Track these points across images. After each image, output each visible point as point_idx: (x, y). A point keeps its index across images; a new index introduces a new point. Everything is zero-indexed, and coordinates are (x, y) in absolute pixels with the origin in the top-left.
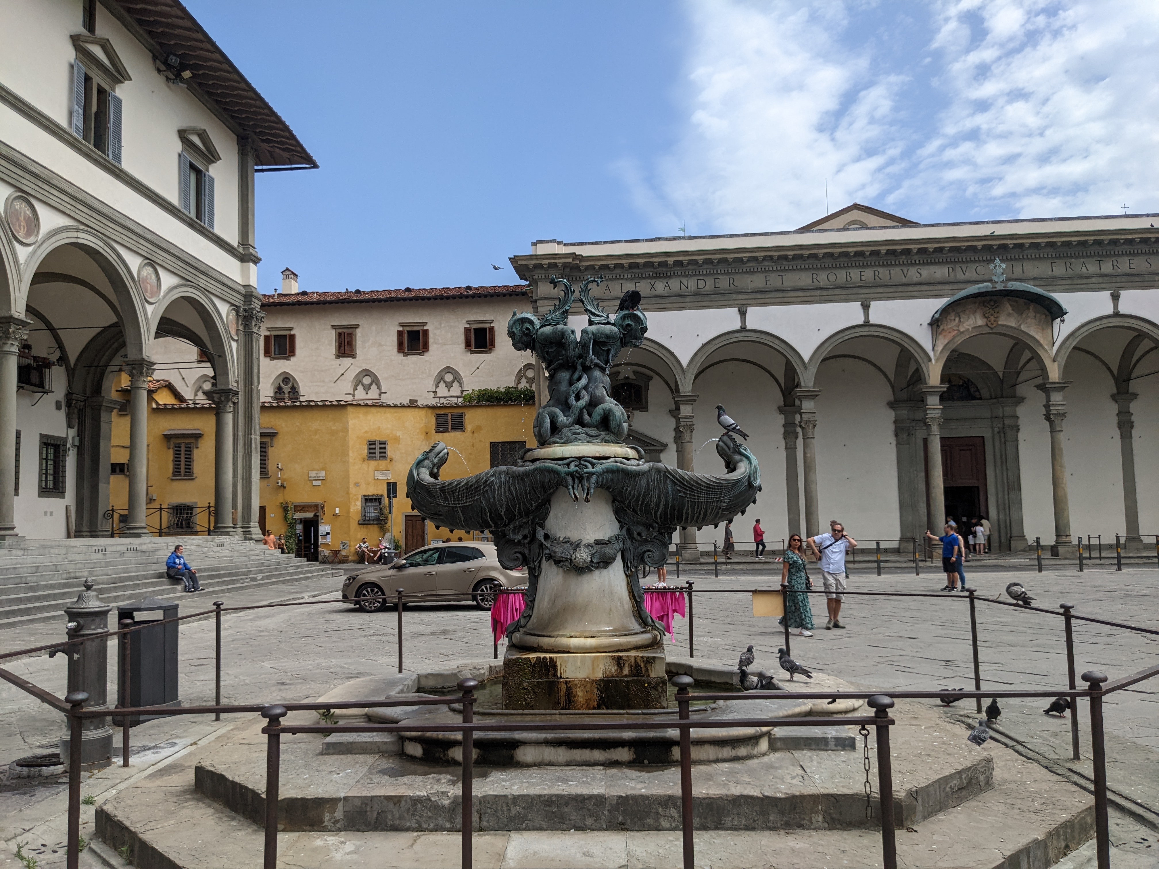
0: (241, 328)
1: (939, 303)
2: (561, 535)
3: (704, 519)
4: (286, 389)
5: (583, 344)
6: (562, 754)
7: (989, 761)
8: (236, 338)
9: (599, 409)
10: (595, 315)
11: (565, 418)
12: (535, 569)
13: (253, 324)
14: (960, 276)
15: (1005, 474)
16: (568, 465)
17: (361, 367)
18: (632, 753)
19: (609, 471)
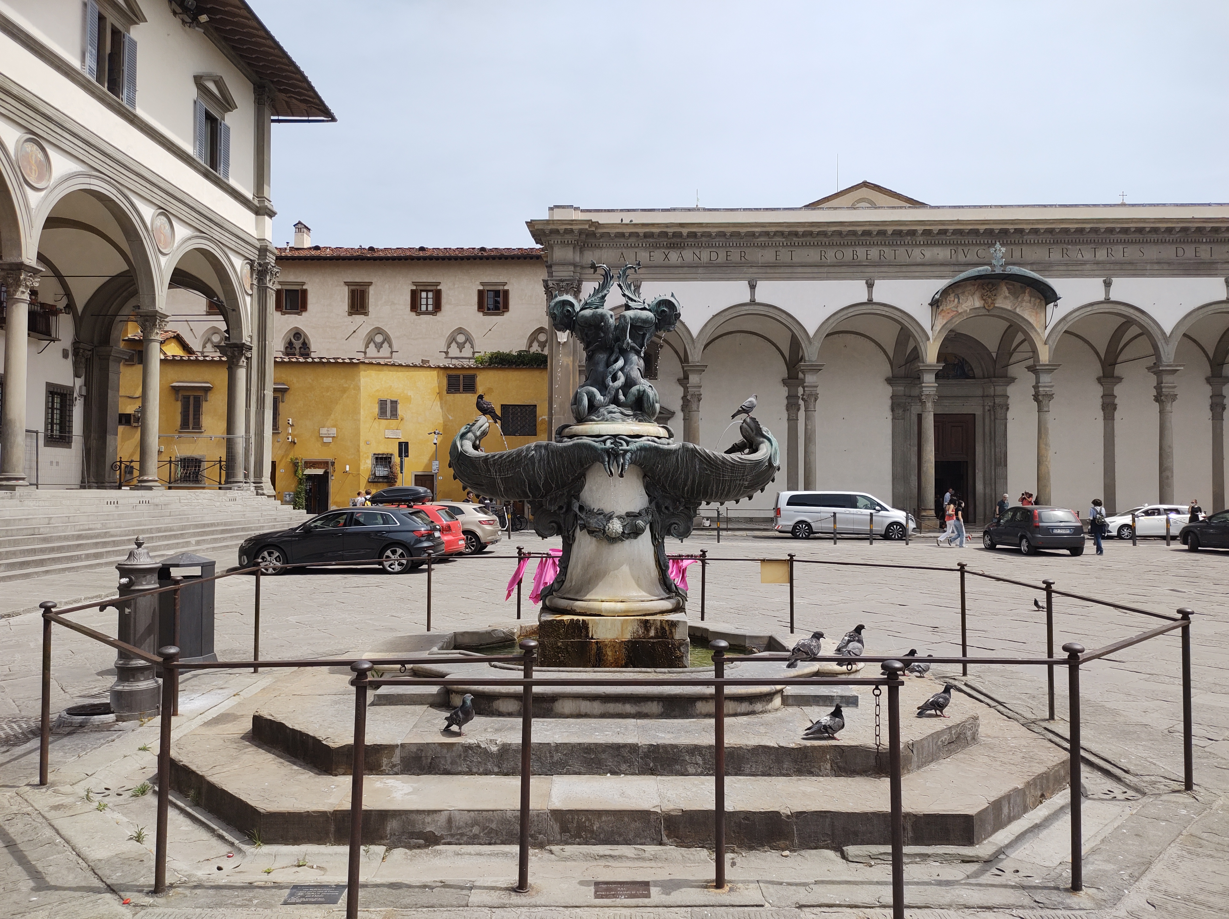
0: (255, 282)
1: (942, 284)
2: (596, 506)
3: (727, 495)
4: (297, 344)
5: (620, 329)
6: (597, 707)
7: (976, 718)
8: (250, 292)
9: (634, 389)
10: (632, 300)
11: (602, 397)
12: (569, 537)
13: (268, 278)
14: (961, 258)
15: (993, 450)
16: (604, 442)
17: (373, 325)
18: (660, 707)
19: (642, 449)
